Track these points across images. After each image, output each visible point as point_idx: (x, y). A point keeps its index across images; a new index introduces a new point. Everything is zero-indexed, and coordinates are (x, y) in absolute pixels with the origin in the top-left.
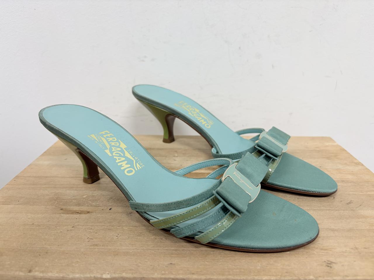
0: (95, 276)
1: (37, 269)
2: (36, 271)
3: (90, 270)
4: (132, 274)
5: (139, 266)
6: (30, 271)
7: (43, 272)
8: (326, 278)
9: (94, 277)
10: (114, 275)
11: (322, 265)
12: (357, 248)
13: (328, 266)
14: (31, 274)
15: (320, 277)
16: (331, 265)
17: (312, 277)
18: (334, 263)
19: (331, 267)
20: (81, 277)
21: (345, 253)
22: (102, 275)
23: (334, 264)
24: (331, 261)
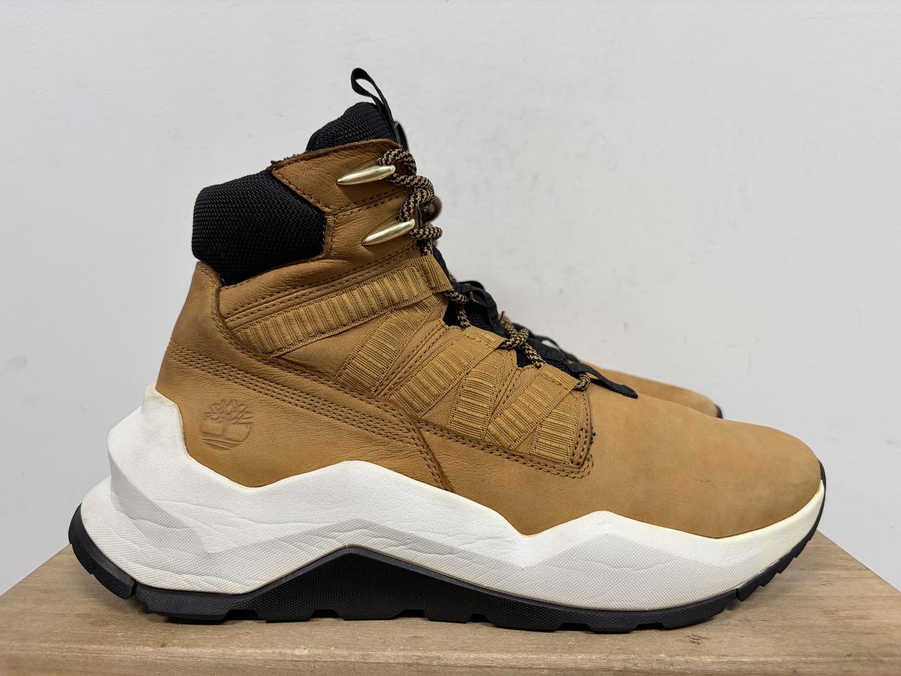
0: (282, 650)
1: (175, 641)
2: (174, 645)
3: (273, 643)
4: (347, 649)
5: (358, 640)
6: (163, 645)
7: (187, 646)
8: (687, 658)
9: (280, 652)
10: (315, 651)
11: (681, 641)
12: (748, 621)
13: (694, 642)
14: (166, 649)
15: (677, 655)
16: (699, 641)
17: (663, 656)
18: (705, 638)
19: (698, 644)
20: (256, 653)
21: (727, 625)
22: (293, 649)
23: (704, 640)
24: (699, 635)
